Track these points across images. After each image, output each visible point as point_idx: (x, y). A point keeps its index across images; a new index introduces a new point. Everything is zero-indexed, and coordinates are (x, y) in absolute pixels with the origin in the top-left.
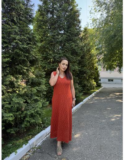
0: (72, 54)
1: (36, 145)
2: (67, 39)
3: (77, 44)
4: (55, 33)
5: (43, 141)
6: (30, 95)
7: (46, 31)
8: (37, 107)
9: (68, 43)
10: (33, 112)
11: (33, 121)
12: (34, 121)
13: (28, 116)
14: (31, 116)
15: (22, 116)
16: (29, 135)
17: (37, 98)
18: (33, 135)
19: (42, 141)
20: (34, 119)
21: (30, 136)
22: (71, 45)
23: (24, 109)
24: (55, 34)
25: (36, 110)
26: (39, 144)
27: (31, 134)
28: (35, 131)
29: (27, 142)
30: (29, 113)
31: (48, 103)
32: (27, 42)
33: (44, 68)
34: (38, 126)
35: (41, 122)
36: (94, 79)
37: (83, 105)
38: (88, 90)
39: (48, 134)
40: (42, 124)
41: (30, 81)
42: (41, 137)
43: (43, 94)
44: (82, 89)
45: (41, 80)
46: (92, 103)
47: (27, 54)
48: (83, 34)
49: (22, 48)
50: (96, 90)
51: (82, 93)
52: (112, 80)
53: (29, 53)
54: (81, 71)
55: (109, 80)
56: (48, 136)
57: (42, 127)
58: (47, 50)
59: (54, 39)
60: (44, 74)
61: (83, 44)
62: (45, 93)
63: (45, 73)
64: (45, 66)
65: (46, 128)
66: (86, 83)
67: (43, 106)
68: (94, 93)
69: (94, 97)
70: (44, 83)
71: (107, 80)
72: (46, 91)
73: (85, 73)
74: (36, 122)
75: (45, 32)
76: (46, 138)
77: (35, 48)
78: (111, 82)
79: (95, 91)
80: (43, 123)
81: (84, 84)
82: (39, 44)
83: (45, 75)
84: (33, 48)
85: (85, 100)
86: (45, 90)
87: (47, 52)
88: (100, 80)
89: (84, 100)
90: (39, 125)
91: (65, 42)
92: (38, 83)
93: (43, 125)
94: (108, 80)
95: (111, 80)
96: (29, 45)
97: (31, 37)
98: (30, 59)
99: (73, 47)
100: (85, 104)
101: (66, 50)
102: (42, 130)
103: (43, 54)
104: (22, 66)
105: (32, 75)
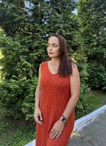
1: (77, 130)
5: (84, 127)
28: (76, 115)
34: (79, 111)
39: (89, 121)
40: (83, 109)
45: (83, 65)
47: (70, 41)
60: (86, 59)
62: (87, 79)
64: (88, 50)
67: (84, 92)
77: (78, 34)
82: (82, 30)
84: (75, 34)
87: (90, 35)
96: (72, 32)
97: (74, 24)
98: (72, 45)
103: (86, 38)
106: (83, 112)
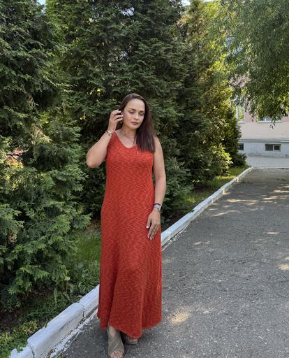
0: (158, 73)
1: (52, 351)
2: (143, 32)
3: (172, 47)
4: (108, 15)
5: (74, 337)
6: (33, 196)
7: (83, 10)
8: (56, 231)
9: (145, 43)
10: (42, 246)
11: (43, 274)
12: (46, 274)
13: (29, 260)
14: (36, 260)
15: (9, 259)
16: (30, 319)
17: (53, 205)
18: (43, 320)
19: (70, 337)
20: (44, 268)
21: (34, 323)
22: (156, 47)
23: (15, 237)
24: (109, 19)
25: (50, 242)
26: (60, 347)
27: (36, 317)
28: (47, 306)
29: (24, 343)
30: (30, 251)
31: (88, 217)
32: (27, 41)
33: (77, 113)
34: (59, 289)
35: (68, 279)
36: (224, 143)
37: (192, 223)
38: (209, 176)
39: (88, 317)
40: (70, 282)
41: (36, 153)
42: (67, 324)
43: (74, 193)
44: (190, 174)
45: (69, 150)
46: (222, 217)
47: (28, 77)
48: (190, 17)
49: (12, 59)
50: (231, 177)
51: (190, 188)
52: (277, 148)
53: (33, 73)
54: (185, 122)
55: (269, 147)
56: (88, 320)
57: (69, 294)
58: (86, 62)
59: (105, 30)
60: (77, 132)
61: (190, 44)
62: (80, 189)
63: (79, 129)
64: (81, 108)
65: (83, 295)
66: (201, 155)
67: (72, 228)
68: (227, 185)
69: (225, 197)
70: (76, 159)
71: (263, 146)
72: (81, 182)
73: (197, 126)
74: (51, 279)
75: (80, 13)
76: (81, 326)
77: (51, 59)
78: (274, 152)
79: (228, 181)
80: (73, 281)
81: (195, 159)
82: (63, 48)
83: (78, 135)
84: (44, 58)
85: (199, 208)
86: (79, 178)
87: (86, 68)
88: (242, 147)
89: (197, 209)
90: (62, 286)
91: (138, 39)
92: (59, 158)
93: (72, 286)
94: (266, 145)
95: (272, 147)
96: (34, 50)
97: (39, 27)
98: (35, 91)
99: (160, 55)
100: (198, 219)
101: (141, 63)
102: (69, 304)
103: (75, 74)
104: (12, 111)
105: (40, 137)
106: (69, 291)
